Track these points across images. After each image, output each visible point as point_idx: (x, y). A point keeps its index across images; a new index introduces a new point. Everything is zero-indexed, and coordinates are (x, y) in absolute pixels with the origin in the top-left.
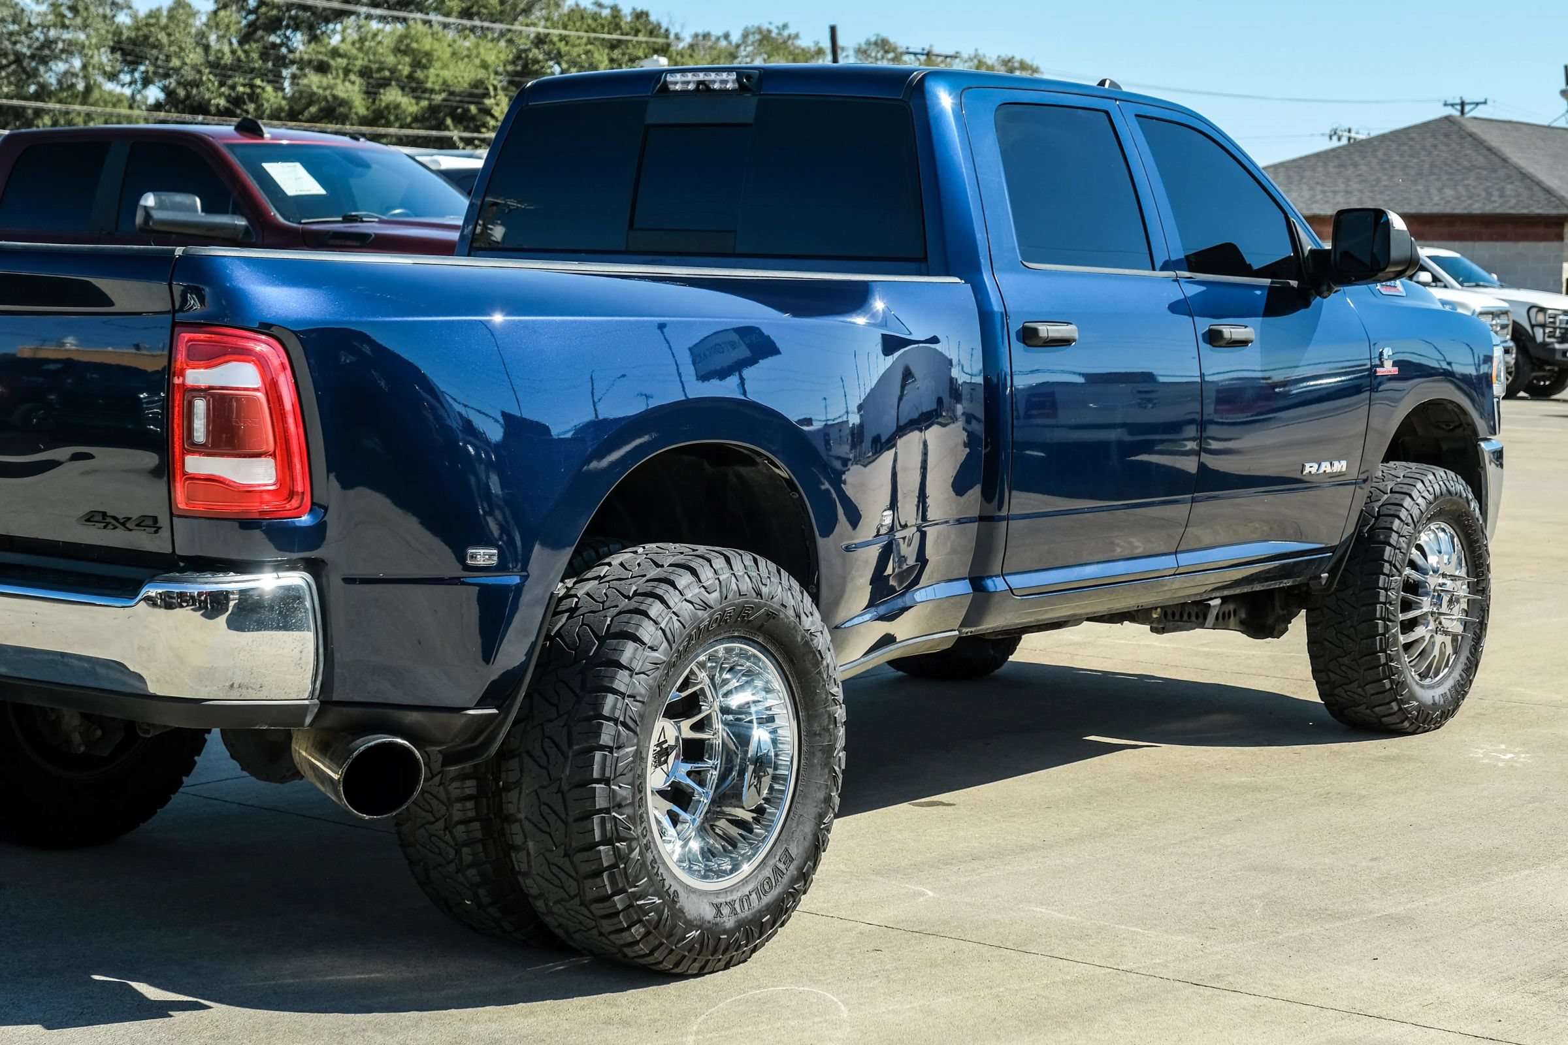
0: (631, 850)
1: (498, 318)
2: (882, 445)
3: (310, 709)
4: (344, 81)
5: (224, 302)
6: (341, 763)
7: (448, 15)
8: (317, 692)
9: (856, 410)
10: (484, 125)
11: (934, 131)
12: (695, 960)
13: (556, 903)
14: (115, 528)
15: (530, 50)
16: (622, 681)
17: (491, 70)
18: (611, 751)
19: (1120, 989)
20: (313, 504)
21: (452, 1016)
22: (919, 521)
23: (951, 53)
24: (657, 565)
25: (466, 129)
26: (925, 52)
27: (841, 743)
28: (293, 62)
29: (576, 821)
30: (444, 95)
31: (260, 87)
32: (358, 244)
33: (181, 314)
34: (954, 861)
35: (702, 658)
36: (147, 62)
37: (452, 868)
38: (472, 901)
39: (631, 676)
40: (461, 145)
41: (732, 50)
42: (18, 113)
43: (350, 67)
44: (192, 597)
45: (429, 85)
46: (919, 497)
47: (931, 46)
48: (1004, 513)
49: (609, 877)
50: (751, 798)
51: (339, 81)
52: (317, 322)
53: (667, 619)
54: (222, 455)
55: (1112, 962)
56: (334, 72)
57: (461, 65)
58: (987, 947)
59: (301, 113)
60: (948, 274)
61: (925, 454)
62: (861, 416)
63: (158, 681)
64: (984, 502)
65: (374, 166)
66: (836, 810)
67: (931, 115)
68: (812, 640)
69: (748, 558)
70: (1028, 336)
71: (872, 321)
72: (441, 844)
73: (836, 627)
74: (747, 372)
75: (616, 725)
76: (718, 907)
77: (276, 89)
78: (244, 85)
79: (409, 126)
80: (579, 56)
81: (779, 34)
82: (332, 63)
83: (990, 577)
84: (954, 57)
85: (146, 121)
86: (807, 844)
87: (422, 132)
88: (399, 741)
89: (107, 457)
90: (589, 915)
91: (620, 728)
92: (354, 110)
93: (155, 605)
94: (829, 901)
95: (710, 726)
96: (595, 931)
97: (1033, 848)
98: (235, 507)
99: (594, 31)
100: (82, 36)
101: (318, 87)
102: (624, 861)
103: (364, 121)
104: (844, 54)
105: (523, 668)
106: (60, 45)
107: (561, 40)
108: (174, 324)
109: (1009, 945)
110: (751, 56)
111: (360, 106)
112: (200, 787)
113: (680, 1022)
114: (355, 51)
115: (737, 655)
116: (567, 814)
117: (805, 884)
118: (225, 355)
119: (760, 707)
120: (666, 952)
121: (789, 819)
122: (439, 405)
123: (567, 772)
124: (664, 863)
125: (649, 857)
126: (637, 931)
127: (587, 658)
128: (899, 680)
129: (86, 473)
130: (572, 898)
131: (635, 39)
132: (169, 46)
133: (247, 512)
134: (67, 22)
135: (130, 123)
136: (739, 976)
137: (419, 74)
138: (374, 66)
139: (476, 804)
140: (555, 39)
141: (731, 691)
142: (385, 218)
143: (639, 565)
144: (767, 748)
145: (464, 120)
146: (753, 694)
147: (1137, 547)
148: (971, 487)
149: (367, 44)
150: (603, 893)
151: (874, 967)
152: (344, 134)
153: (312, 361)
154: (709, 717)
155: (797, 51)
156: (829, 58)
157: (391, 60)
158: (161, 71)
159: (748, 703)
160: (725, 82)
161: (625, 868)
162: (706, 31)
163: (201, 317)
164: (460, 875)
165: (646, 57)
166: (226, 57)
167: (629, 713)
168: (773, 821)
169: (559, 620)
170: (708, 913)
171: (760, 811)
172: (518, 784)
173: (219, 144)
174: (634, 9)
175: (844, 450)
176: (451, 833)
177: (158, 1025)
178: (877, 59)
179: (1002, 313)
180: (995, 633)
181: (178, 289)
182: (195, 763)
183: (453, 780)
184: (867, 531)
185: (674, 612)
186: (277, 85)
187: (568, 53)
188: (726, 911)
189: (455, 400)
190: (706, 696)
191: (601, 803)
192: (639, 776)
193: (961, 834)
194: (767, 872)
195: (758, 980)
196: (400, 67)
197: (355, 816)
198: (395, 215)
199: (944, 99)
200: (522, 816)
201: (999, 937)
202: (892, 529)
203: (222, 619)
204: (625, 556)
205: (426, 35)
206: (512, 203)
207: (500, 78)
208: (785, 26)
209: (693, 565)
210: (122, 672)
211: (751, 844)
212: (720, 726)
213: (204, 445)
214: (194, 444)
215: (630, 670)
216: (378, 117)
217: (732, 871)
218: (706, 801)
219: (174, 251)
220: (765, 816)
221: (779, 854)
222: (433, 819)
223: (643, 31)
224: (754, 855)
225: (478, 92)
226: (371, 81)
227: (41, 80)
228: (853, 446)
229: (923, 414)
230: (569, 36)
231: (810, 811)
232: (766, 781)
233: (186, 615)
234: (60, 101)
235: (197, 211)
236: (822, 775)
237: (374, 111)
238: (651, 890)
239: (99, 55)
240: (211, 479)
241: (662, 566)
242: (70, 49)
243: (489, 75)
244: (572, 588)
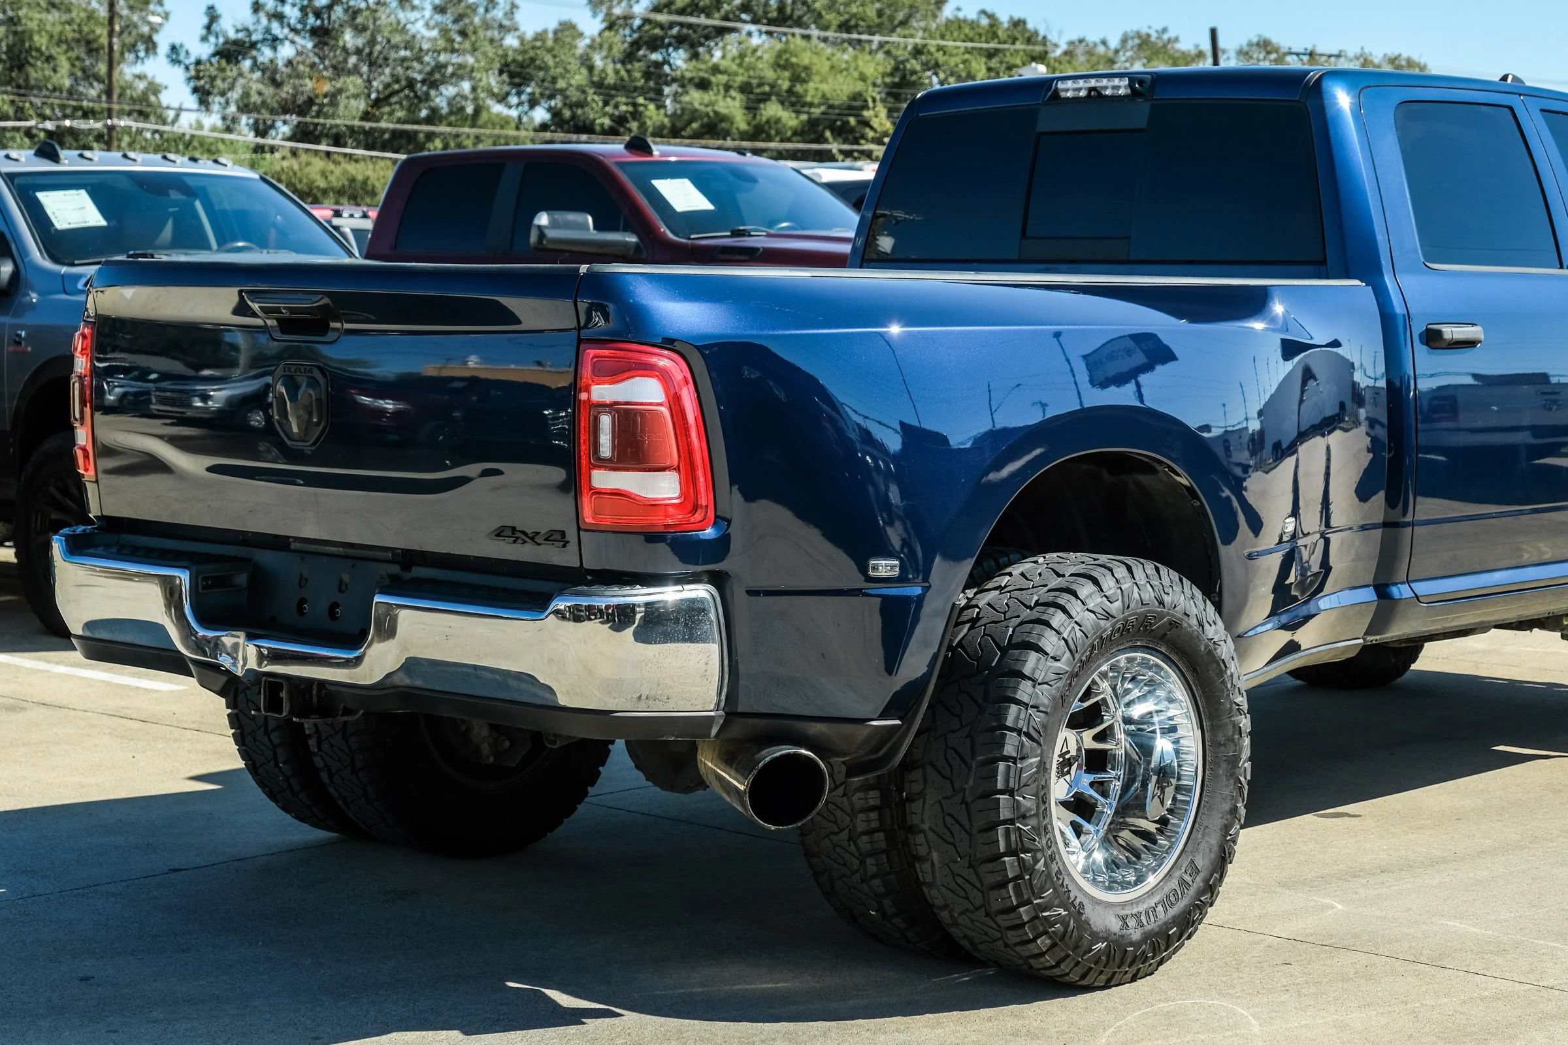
0: (1036, 861)
1: (895, 329)
2: (1283, 451)
3: (716, 720)
4: (725, 97)
5: (628, 319)
6: (746, 774)
7: (826, 28)
8: (723, 704)
9: (1256, 416)
10: (863, 137)
11: (1332, 132)
12: (1101, 972)
13: (962, 913)
14: (524, 542)
15: (907, 60)
16: (1025, 691)
17: (869, 82)
18: (1015, 761)
19: (1541, 1006)
20: (716, 517)
21: (859, 1026)
22: (1323, 528)
23: (1335, 52)
24: (1059, 575)
25: (845, 141)
26: (1308, 51)
27: (1246, 753)
28: (674, 80)
29: (980, 831)
30: (823, 108)
31: (642, 105)
32: (747, 258)
33: (586, 331)
34: (1362, 874)
35: (1104, 668)
36: (533, 84)
37: (856, 878)
38: (876, 911)
39: (1034, 687)
40: (840, 157)
41: (1111, 54)
42: (411, 137)
43: (731, 83)
44: (600, 610)
45: (808, 99)
46: (1322, 504)
47: (1314, 46)
48: (1409, 518)
49: (1014, 888)
50: (1154, 809)
51: (720, 97)
52: (716, 337)
53: (1069, 628)
54: (627, 470)
55: (1532, 978)
56: (715, 88)
57: (840, 78)
58: (1400, 962)
59: (684, 129)
60: (1348, 277)
61: (1328, 460)
62: (1261, 422)
63: (568, 693)
64: (1389, 509)
65: (760, 180)
66: (1242, 821)
67: (1329, 115)
68: (1215, 649)
69: (1150, 567)
70: (1432, 338)
71: (1271, 327)
72: (847, 856)
73: (1239, 636)
74: (1142, 378)
75: (1019, 735)
76: (1123, 919)
77: (658, 107)
78: (627, 104)
79: (789, 140)
80: (957, 65)
81: (1159, 38)
82: (713, 79)
83: (1395, 584)
84: (1338, 56)
85: (533, 141)
86: (1213, 856)
87: (801, 146)
88: (804, 751)
89: (516, 473)
90: (995, 927)
91: (1024, 738)
92: (735, 126)
93: (564, 618)
94: (1235, 914)
95: (1113, 736)
96: (1000, 943)
97: (1444, 861)
98: (641, 521)
99: (972, 40)
100: (470, 60)
101: (700, 104)
102: (1030, 872)
103: (744, 136)
104: (1225, 56)
105: (925, 678)
106: (450, 69)
107: (938, 50)
108: (580, 341)
109: (1422, 959)
110: (1131, 60)
111: (741, 122)
112: (603, 797)
113: (1088, 1034)
114: (734, 67)
115: (1139, 664)
116: (971, 825)
117: (1212, 896)
118: (629, 370)
119: (1162, 717)
120: (1072, 965)
121: (1194, 830)
122: (839, 417)
123: (971, 783)
124: (1069, 875)
125: (1054, 868)
126: (1043, 942)
127: (990, 668)
128: (1298, 689)
129: (495, 489)
130: (977, 909)
131: (1012, 47)
132: (555, 68)
133: (652, 525)
134: (456, 46)
135: (517, 144)
136: (1146, 989)
137: (799, 88)
138: (755, 82)
139: (880, 815)
140: (933, 49)
141: (1133, 700)
142: (772, 232)
143: (1040, 574)
144: (1170, 758)
145: (842, 132)
146: (1156, 704)
147: (1544, 553)
148: (1375, 493)
149: (747, 59)
150: (1008, 904)
151: (1284, 981)
152: (727, 149)
153: (714, 375)
154: (1111, 727)
155: (1177, 55)
156: (1210, 60)
157: (770, 75)
158: (547, 92)
159: (1150, 713)
160: (1117, 88)
161: (1030, 879)
162: (1082, 37)
163: (605, 333)
164: (864, 885)
165: (1024, 64)
166: (609, 78)
167: (1032, 723)
168: (1178, 833)
169: (961, 630)
170: (1114, 925)
171: (1163, 822)
172: (921, 795)
173: (609, 162)
174: (1011, 18)
175: (1244, 456)
176: (855, 843)
177: (572, 1032)
178: (1259, 60)
179: (1404, 315)
180: (1400, 641)
181: (583, 306)
182: (599, 773)
183: (857, 790)
184: (1269, 538)
185: (1076, 622)
186: (658, 103)
187: (946, 63)
188: (1132, 923)
189: (856, 412)
190: (1108, 706)
191: (1005, 814)
192: (1043, 787)
193: (1369, 845)
194: (1173, 884)
195: (1166, 993)
196: (780, 82)
197: (762, 828)
198: (783, 228)
199: (1342, 99)
200: (925, 826)
201: (1413, 951)
202: (1294, 536)
203: (630, 631)
204: (1025, 566)
205: (805, 50)
206: (900, 214)
207: (877, 89)
208: (1165, 30)
209: (1094, 574)
210: (532, 683)
211: (1155, 855)
212: (1123, 736)
213: (610, 460)
214: (600, 459)
215: (1033, 680)
216: (759, 132)
217: (1136, 884)
218: (1109, 812)
219: (578, 269)
220: (1169, 827)
221: (1185, 865)
222: (837, 830)
223: (1021, 39)
224: (1160, 866)
225: (857, 104)
226: (752, 96)
227: (432, 104)
228: (1253, 453)
229: (1325, 419)
230: (947, 46)
231: (1215, 822)
232: (1170, 791)
233: (595, 629)
234: (450, 125)
235: (588, 229)
236: (1227, 786)
237: (756, 127)
238: (1057, 902)
239: (488, 78)
240: (617, 493)
241: (1063, 576)
242: (461, 72)
243: (868, 87)
244: (972, 598)
